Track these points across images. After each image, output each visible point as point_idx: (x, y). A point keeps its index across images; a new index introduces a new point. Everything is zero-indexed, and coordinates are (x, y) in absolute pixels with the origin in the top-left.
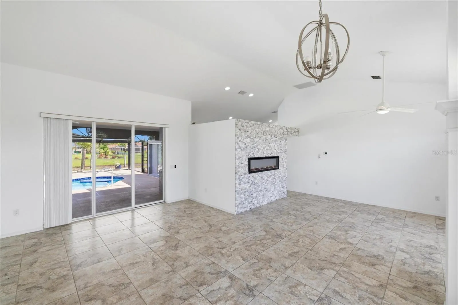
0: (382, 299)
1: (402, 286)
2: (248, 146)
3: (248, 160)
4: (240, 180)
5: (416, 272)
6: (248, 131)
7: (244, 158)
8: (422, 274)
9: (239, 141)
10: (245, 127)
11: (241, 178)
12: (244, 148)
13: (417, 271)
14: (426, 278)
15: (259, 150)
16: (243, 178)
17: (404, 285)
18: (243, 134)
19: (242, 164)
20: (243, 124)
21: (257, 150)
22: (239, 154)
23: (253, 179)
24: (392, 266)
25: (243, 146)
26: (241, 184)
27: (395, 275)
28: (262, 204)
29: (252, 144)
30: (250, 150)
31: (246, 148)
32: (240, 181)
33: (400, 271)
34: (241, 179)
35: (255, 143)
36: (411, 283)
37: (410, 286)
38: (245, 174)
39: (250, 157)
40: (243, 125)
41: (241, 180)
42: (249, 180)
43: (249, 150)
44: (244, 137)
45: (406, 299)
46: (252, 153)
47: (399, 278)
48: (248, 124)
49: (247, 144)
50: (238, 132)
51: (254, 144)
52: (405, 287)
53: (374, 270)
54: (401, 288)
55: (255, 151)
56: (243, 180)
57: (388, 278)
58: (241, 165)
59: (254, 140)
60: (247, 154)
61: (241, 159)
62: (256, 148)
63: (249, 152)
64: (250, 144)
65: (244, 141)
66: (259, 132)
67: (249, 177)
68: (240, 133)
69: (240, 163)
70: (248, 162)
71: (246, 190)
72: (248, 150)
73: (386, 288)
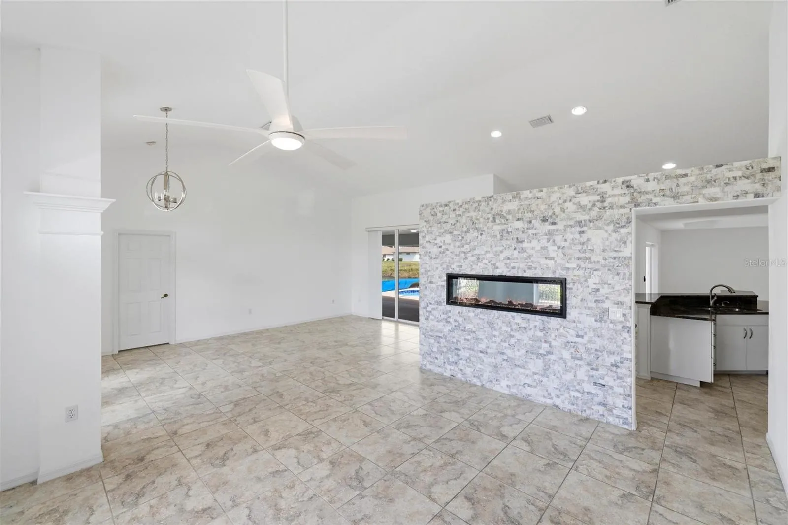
0: (163, 425)
1: (157, 448)
2: (447, 250)
3: (445, 278)
4: (427, 311)
5: (154, 482)
6: (445, 222)
7: (438, 273)
8: (144, 487)
9: (427, 242)
10: (439, 215)
11: (429, 309)
12: (436, 255)
13: (155, 485)
14: (137, 484)
15: (478, 258)
16: (434, 309)
17: (156, 452)
18: (435, 229)
19: (431, 282)
20: (436, 210)
21: (471, 258)
22: (426, 265)
23: (460, 320)
24: (190, 463)
25: (435, 250)
26: (430, 319)
27: (174, 455)
28: (488, 385)
29: (459, 247)
30: (452, 258)
31: (441, 255)
32: (428, 314)
33: (175, 465)
34: (431, 310)
35: (467, 244)
36: (151, 460)
37: (148, 456)
38: (439, 303)
39: (450, 271)
40: (434, 212)
41: (431, 312)
42: (450, 317)
43: (450, 258)
44: (437, 234)
45: (144, 440)
46: (459, 264)
47: (167, 454)
48: (447, 208)
49: (444, 247)
50: (423, 227)
51: (463, 246)
52: (152, 450)
53: (200, 441)
54: (156, 446)
55: (467, 261)
56: (435, 312)
57: (176, 445)
58: (430, 284)
59: (463, 238)
60: (445, 266)
61: (429, 273)
62: (469, 255)
63: (449, 263)
64: (451, 248)
65: (436, 242)
66: (477, 219)
67: (450, 311)
68: (428, 228)
69: (429, 281)
70: (446, 282)
71: (441, 335)
72: (447, 259)
73: (169, 435)
